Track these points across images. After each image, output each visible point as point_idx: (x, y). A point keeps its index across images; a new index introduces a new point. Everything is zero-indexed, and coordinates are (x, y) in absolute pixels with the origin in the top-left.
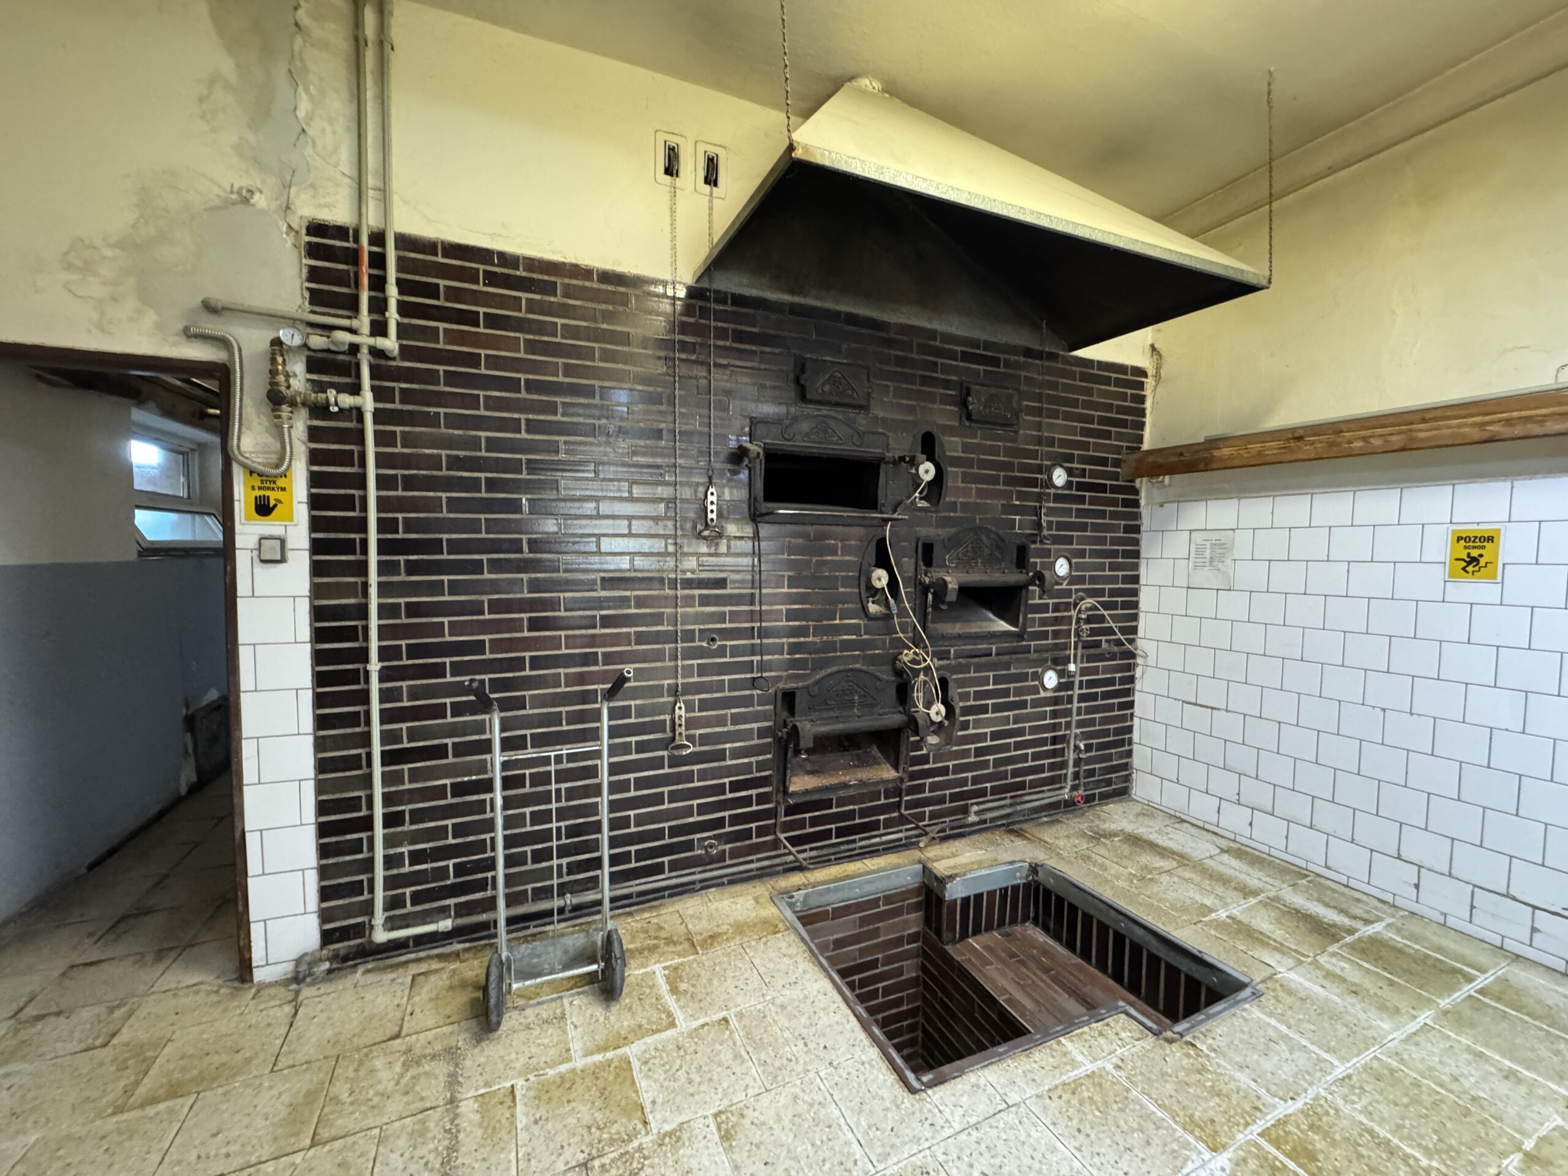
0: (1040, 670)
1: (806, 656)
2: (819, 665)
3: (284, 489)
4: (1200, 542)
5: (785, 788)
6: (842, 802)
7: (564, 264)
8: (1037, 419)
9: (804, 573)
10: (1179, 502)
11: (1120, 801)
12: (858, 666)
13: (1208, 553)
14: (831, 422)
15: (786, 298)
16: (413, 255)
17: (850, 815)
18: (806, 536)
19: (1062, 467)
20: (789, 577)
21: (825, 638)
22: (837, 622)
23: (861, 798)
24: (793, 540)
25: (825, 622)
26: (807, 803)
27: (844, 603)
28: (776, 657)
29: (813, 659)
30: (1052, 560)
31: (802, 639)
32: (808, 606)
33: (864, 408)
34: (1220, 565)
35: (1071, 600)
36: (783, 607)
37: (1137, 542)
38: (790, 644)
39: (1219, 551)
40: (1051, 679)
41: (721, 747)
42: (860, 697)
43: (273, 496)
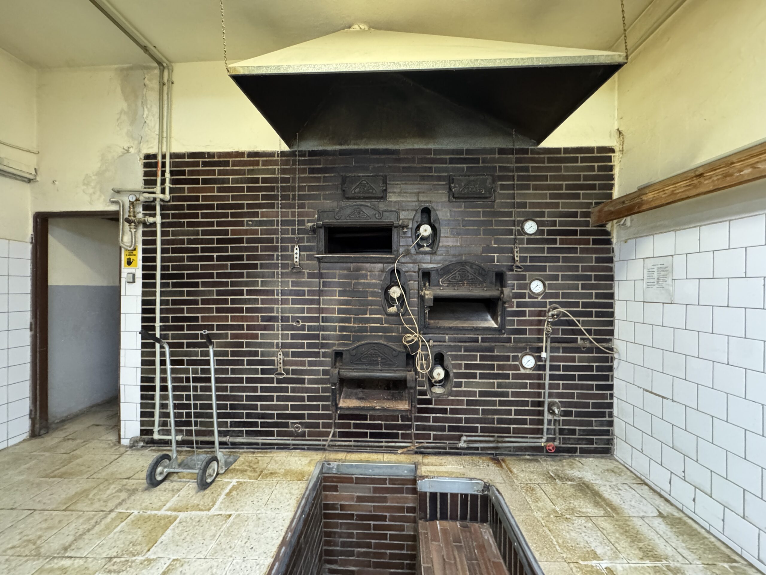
0: (520, 355)
1: (349, 333)
2: (357, 339)
3: (135, 255)
4: (650, 266)
5: (336, 405)
6: (373, 418)
7: (232, 152)
8: (512, 192)
9: (348, 289)
10: (636, 238)
11: (602, 458)
12: (381, 341)
13: (655, 275)
14: (362, 208)
15: (338, 147)
16: (177, 160)
17: (379, 427)
18: (349, 269)
19: (534, 221)
20: (339, 291)
21: (361, 325)
22: (368, 316)
23: (386, 418)
24: (341, 271)
25: (360, 316)
26: (352, 415)
27: (372, 306)
28: (332, 333)
29: (353, 335)
30: (527, 282)
31: (347, 324)
32: (350, 307)
33: (383, 198)
34: (664, 284)
35: (547, 309)
36: (336, 307)
37: (611, 269)
38: (340, 327)
39: (662, 273)
40: (529, 362)
41: (303, 377)
42: (382, 359)
43: (132, 257)
